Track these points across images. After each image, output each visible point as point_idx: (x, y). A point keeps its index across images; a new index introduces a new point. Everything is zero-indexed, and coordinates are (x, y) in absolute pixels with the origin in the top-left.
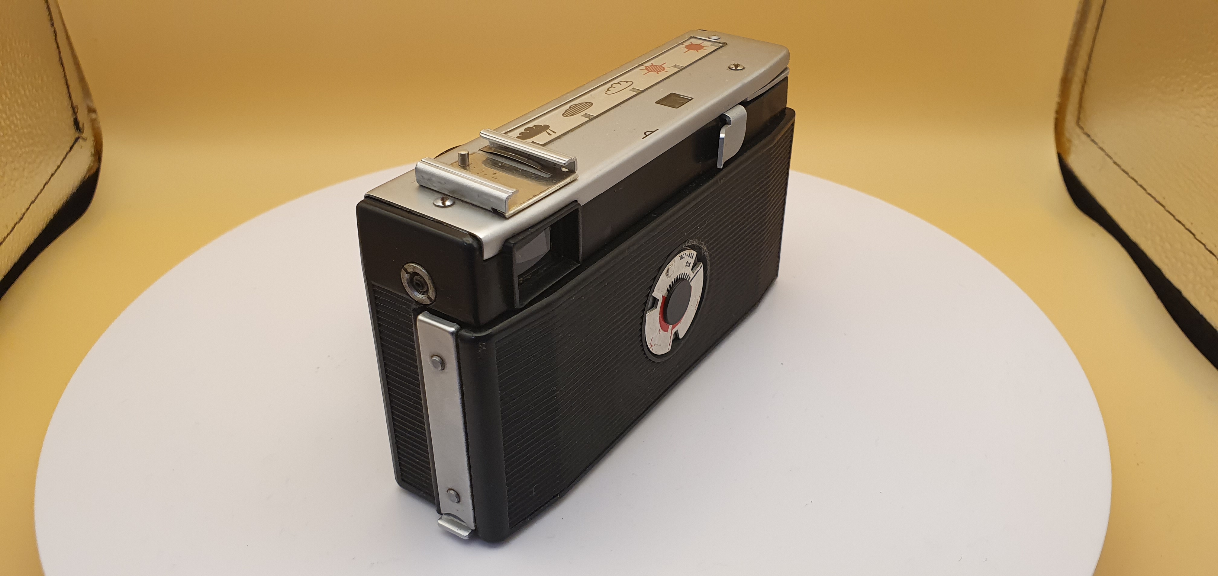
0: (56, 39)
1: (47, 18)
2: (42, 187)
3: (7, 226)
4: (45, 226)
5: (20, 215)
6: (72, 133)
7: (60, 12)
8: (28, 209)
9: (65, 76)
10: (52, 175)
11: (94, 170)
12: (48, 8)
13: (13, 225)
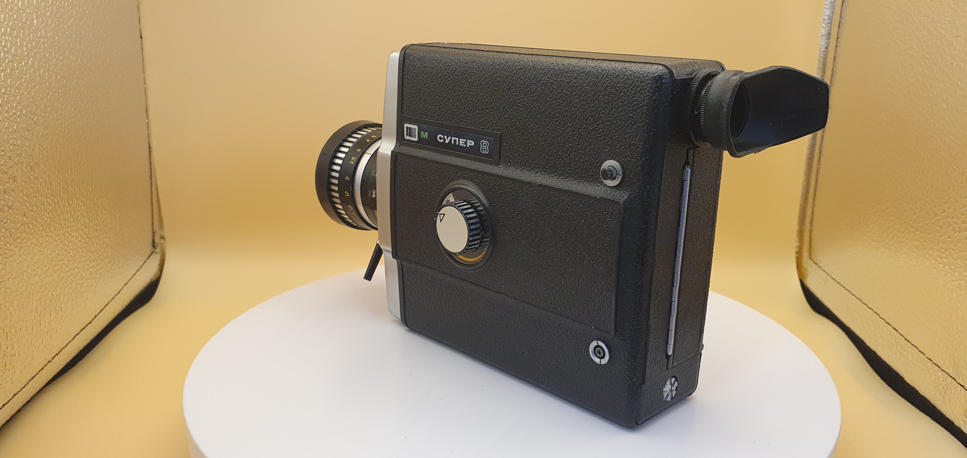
0: (151, 188)
1: (149, 174)
2: (132, 276)
3: (111, 295)
4: (128, 303)
5: (118, 291)
6: (150, 248)
7: (155, 173)
8: (123, 288)
9: (152, 212)
10: (138, 271)
11: (158, 276)
12: (151, 168)
13: (114, 296)
